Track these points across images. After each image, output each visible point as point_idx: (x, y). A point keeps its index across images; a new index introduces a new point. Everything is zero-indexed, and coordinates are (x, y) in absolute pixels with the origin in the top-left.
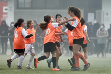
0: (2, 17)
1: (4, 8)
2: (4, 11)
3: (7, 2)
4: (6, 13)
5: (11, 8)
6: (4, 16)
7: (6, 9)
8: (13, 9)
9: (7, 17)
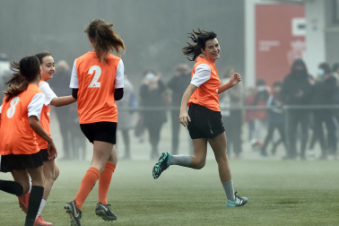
0: (290, 48)
1: (296, 22)
2: (296, 32)
3: (302, 4)
4: (302, 39)
5: (314, 21)
6: (296, 45)
7: (301, 27)
8: (321, 24)
9: (304, 49)
